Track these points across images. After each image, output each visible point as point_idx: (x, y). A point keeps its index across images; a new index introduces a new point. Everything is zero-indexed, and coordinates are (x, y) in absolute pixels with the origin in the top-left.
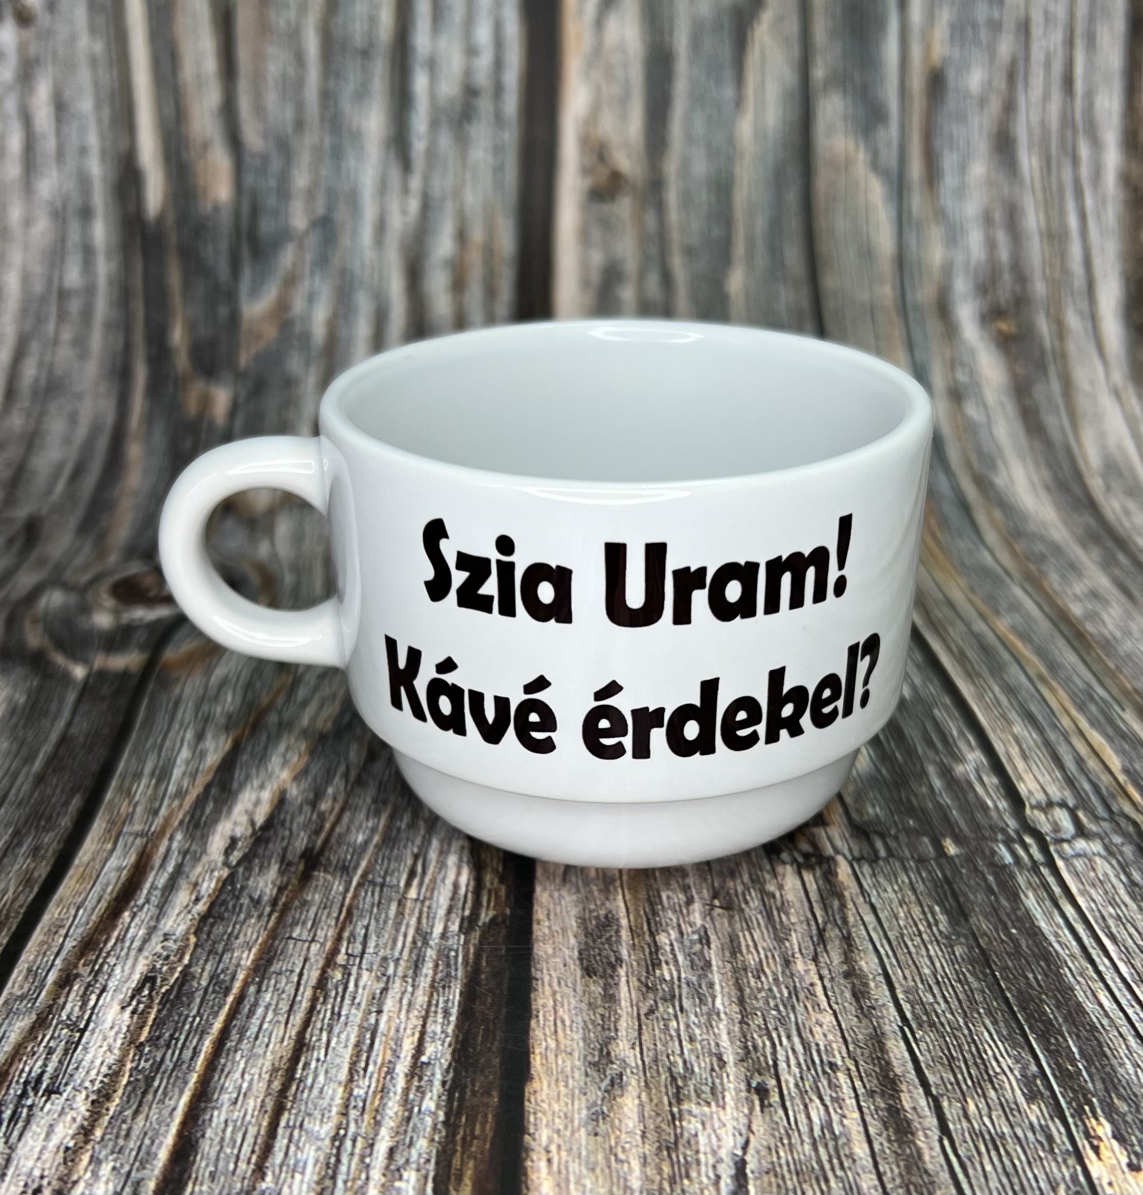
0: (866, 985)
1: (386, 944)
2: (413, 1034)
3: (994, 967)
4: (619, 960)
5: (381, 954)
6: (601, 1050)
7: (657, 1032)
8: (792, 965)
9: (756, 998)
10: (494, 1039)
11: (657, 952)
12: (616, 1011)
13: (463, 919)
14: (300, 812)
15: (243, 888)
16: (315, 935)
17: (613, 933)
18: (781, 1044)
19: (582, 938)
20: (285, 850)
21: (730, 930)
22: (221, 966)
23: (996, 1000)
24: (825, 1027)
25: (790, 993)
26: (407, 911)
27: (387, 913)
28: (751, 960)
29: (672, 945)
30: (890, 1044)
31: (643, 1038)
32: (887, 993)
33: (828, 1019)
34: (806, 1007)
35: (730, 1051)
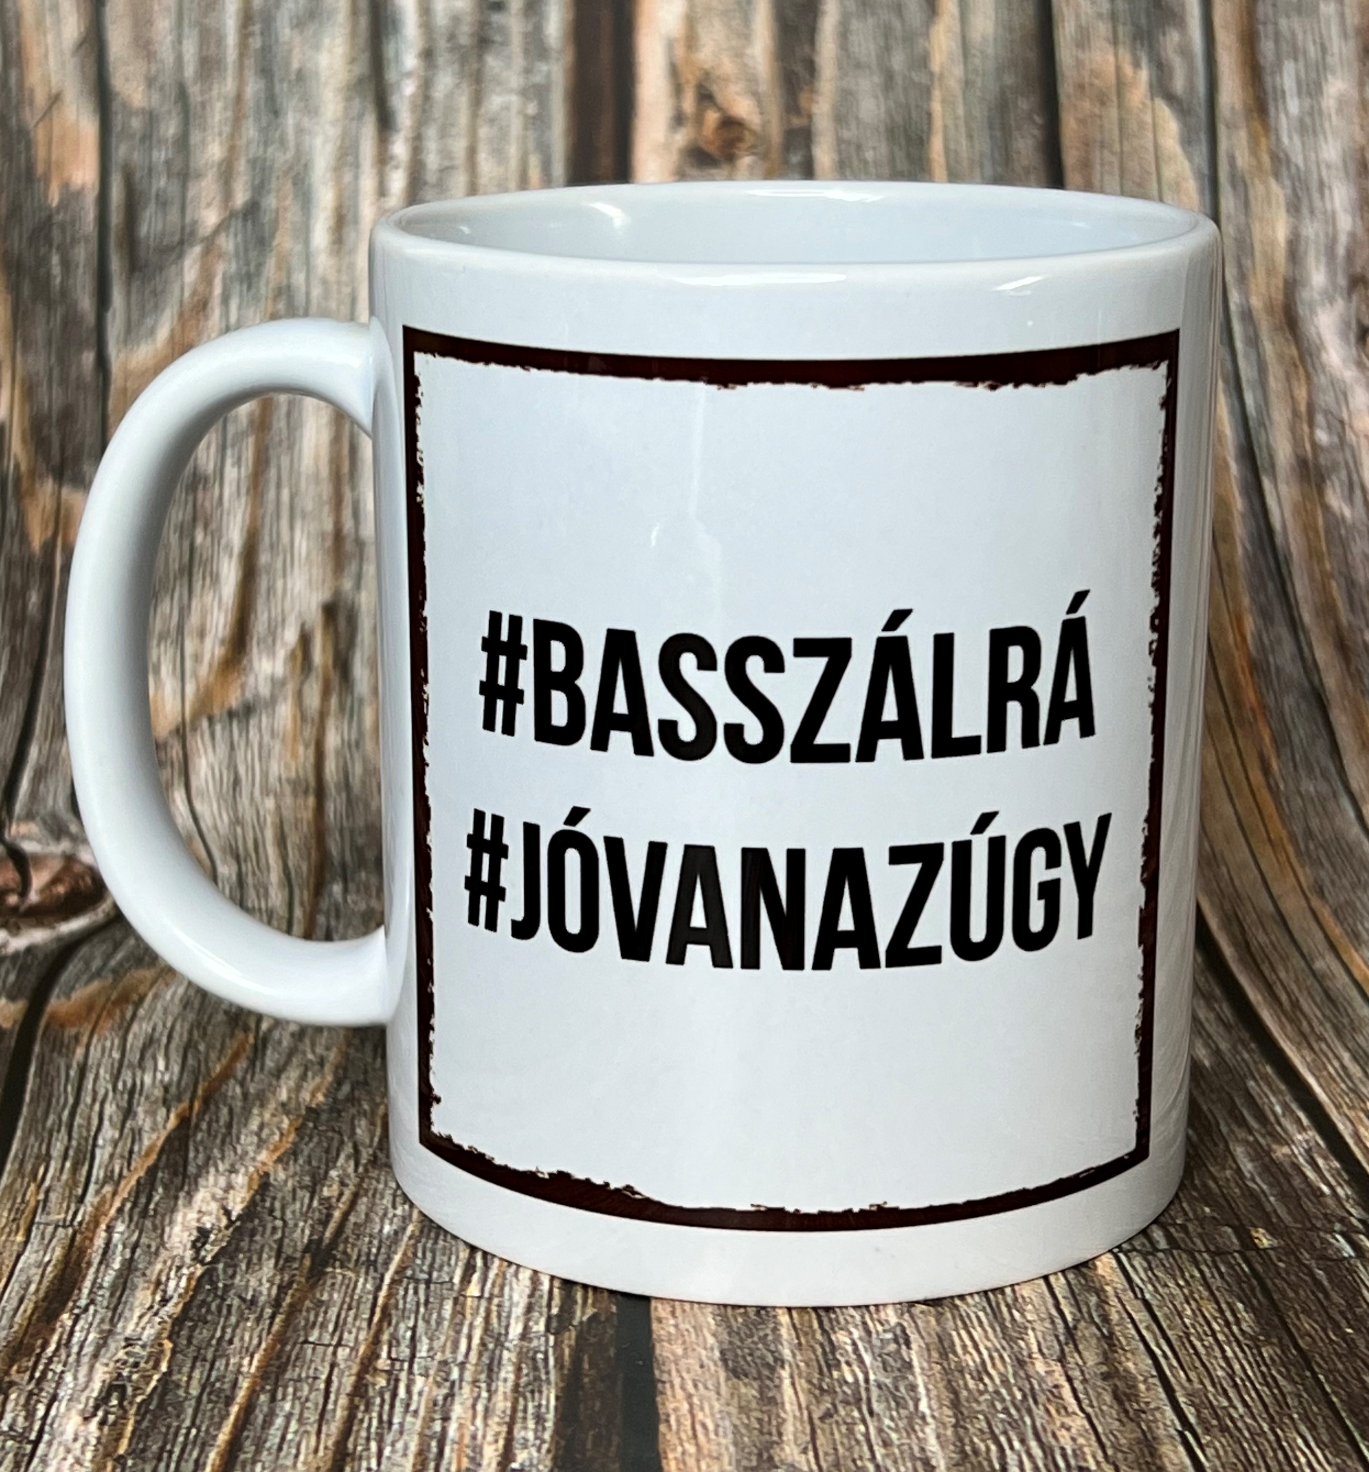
0: (1135, 1387)
1: (445, 1345)
2: (496, 1441)
3: (1317, 1369)
4: (780, 1361)
5: (439, 1357)
6: (760, 1455)
7: (837, 1436)
8: (1029, 1368)
9: (978, 1402)
10: (610, 1444)
11: (833, 1351)
12: (778, 1416)
13: (549, 1319)
14: (294, 1199)
15: (227, 1288)
16: (341, 1338)
17: (769, 1331)
18: (1012, 1448)
19: (725, 1337)
20: (280, 1242)
21: (938, 1329)
22: (214, 1374)
23: (1317, 1405)
24: (1073, 1431)
25: (1025, 1396)
26: (468, 1311)
27: (439, 1314)
28: (971, 1360)
29: (854, 1344)
30: (1166, 1449)
31: (818, 1443)
32: (1163, 1395)
33: (1079, 1422)
34: (1047, 1411)
35: (940, 1454)
